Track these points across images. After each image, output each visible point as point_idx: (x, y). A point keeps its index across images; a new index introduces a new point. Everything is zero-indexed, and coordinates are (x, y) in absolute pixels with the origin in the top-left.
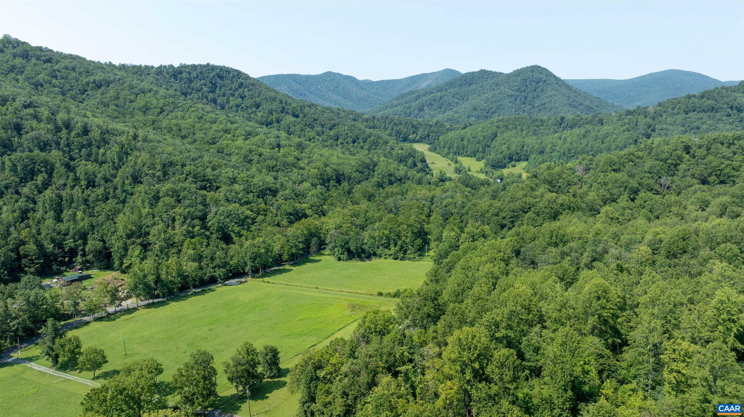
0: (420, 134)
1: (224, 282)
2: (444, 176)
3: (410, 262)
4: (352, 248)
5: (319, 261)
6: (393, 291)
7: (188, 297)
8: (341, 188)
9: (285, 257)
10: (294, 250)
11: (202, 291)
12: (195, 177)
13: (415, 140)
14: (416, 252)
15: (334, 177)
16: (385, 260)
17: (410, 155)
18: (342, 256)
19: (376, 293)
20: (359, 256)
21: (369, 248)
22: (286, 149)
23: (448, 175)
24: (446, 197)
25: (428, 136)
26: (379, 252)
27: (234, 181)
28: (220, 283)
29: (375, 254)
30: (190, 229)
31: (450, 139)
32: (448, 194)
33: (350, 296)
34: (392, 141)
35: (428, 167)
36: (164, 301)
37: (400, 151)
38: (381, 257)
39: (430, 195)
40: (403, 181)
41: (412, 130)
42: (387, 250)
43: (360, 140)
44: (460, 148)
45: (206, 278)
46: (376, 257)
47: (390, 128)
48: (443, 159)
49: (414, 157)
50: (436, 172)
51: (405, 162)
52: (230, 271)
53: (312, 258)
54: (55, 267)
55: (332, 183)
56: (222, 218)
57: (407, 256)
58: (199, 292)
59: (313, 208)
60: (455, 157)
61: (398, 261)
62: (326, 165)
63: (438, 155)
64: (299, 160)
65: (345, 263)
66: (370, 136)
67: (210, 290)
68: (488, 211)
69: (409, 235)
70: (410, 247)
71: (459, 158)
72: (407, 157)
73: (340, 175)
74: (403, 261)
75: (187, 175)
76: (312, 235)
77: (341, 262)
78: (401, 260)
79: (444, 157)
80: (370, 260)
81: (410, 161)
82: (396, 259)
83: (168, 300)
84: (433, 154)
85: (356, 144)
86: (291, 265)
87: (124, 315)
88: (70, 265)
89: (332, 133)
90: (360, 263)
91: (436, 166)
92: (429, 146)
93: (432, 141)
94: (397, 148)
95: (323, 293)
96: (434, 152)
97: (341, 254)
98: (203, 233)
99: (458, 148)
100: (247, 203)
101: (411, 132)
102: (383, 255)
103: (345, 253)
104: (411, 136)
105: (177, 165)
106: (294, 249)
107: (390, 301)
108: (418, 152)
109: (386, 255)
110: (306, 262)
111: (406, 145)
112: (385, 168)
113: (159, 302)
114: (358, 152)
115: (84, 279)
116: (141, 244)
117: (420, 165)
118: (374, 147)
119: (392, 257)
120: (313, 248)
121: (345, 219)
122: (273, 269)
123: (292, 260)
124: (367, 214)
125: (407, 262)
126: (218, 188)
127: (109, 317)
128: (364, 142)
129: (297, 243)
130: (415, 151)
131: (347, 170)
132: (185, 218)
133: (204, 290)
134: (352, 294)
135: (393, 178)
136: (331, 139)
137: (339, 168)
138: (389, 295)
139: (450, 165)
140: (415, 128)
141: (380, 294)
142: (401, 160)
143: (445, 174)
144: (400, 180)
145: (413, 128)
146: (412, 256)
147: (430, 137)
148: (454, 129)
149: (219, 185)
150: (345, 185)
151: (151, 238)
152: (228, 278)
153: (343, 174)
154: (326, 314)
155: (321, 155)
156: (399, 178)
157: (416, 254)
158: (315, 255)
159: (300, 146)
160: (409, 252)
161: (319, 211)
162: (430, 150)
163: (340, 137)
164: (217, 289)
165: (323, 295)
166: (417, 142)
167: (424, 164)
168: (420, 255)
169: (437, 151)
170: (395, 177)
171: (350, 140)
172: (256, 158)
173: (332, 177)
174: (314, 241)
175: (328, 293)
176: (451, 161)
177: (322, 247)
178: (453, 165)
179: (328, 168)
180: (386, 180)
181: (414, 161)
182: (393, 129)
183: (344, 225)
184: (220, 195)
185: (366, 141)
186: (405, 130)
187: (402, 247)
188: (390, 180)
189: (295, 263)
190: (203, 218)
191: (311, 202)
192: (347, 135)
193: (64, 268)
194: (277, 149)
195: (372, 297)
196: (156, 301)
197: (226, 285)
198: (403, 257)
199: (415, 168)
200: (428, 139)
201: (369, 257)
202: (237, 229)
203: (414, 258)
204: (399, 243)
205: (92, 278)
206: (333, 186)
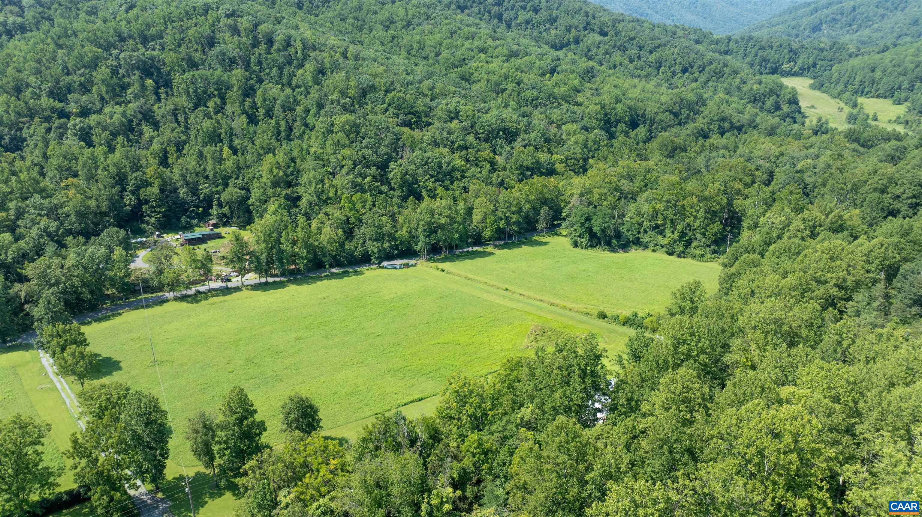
0: (800, 62)
1: (382, 261)
2: (825, 126)
3: (694, 262)
4: (596, 229)
5: (545, 244)
6: (626, 313)
7: (320, 279)
8: (633, 134)
9: (487, 234)
10: (502, 224)
11: (344, 272)
12: (399, 108)
13: (790, 71)
14: (709, 246)
15: (627, 119)
16: (653, 253)
17: (771, 92)
18: (579, 240)
19: (596, 313)
20: (609, 244)
21: (628, 230)
22: (562, 76)
23: (832, 125)
24: (806, 157)
25: (815, 65)
26: (645, 238)
27: (454, 115)
28: (374, 263)
29: (637, 242)
30: (359, 180)
31: (849, 70)
32: (811, 151)
33: (550, 312)
34: (746, 71)
35: (800, 112)
36: (281, 282)
37: (755, 86)
38: (647, 247)
39: (776, 151)
40: (744, 129)
41: (787, 56)
42: (660, 237)
43: (695, 69)
44: (867, 83)
45: (356, 254)
46: (638, 247)
47: (753, 53)
48: (833, 101)
49: (778, 96)
50: (811, 121)
51: (760, 104)
52: (397, 247)
53: (536, 238)
54: (183, 219)
55: (621, 127)
56: (413, 167)
57: (691, 250)
58: (337, 274)
59: (569, 162)
60: (853, 98)
61: (673, 258)
62: (618, 100)
63: (825, 96)
64: (579, 92)
65: (584, 251)
66: (711, 63)
67: (357, 273)
68: (865, 182)
69: (701, 214)
70: (698, 236)
71: (861, 100)
72: (765, 96)
73: (638, 116)
74: (682, 259)
75: (390, 105)
76: (545, 202)
77: (578, 250)
78: (679, 256)
79: (835, 98)
80: (626, 252)
81: (770, 102)
82: (671, 254)
83: (289, 281)
84: (817, 93)
85: (687, 74)
86: (496, 246)
87: (217, 295)
88: (204, 217)
89: (652, 58)
90: (608, 255)
91: (817, 111)
92: (812, 81)
93: (819, 74)
94: (752, 82)
95: (511, 299)
96: (819, 89)
97: (579, 236)
98: (378, 187)
99: (862, 83)
100: (465, 148)
101: (786, 60)
102: (651, 245)
103: (585, 236)
104: (786, 67)
105: (380, 90)
106: (503, 222)
107: (612, 331)
108: (787, 87)
109: (656, 245)
110: (524, 243)
111: (769, 79)
112: (716, 108)
113: (274, 282)
114: (683, 85)
115: (212, 239)
116: (287, 197)
117: (785, 108)
118: (714, 78)
119: (664, 249)
120: (542, 225)
121: (606, 180)
122: (465, 250)
123: (500, 239)
124: (648, 176)
125: (688, 261)
126: (429, 124)
127: (196, 298)
128: (700, 72)
129: (508, 214)
130: (781, 86)
131: (651, 108)
132: (355, 165)
133: (347, 271)
134: (556, 309)
135: (727, 125)
136: (650, 66)
137: (639, 105)
138: (616, 318)
139: (841, 110)
140: (794, 54)
141: (603, 316)
142: (755, 100)
143: (827, 123)
144: (740, 129)
145: (791, 54)
146: (698, 252)
147: (818, 67)
148: (863, 54)
149: (430, 120)
150: (642, 131)
151: (300, 190)
152: (390, 257)
153: (643, 115)
154: (486, 340)
155: (615, 86)
156: (738, 124)
157: (708, 249)
158: (544, 234)
159: (589, 72)
160: (694, 244)
161: (577, 167)
162: (813, 87)
163: (663, 65)
164: (366, 272)
165: (510, 304)
166: (793, 75)
167: (794, 106)
168: (714, 252)
169: (823, 88)
170: (731, 123)
171: (678, 69)
172: (510, 86)
173: (623, 117)
174: (544, 211)
175: (519, 301)
176: (846, 104)
177: (556, 222)
178: (847, 109)
179: (619, 106)
180: (714, 127)
181: (776, 102)
182: (756, 55)
183: (595, 190)
184: (427, 134)
185: (704, 69)
186: (777, 56)
187: (683, 234)
188: (720, 127)
189: (506, 244)
190: (383, 167)
191: (567, 153)
192: (675, 60)
193: (195, 221)
194: (548, 75)
195: (585, 318)
196: (270, 280)
197: (383, 267)
198: (683, 252)
199: (778, 113)
200: (813, 71)
201: (625, 246)
202: (430, 184)
203: (703, 256)
204: (680, 227)
205: (224, 237)
206: (622, 132)
